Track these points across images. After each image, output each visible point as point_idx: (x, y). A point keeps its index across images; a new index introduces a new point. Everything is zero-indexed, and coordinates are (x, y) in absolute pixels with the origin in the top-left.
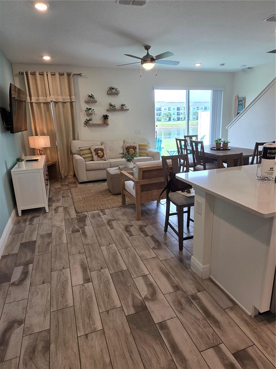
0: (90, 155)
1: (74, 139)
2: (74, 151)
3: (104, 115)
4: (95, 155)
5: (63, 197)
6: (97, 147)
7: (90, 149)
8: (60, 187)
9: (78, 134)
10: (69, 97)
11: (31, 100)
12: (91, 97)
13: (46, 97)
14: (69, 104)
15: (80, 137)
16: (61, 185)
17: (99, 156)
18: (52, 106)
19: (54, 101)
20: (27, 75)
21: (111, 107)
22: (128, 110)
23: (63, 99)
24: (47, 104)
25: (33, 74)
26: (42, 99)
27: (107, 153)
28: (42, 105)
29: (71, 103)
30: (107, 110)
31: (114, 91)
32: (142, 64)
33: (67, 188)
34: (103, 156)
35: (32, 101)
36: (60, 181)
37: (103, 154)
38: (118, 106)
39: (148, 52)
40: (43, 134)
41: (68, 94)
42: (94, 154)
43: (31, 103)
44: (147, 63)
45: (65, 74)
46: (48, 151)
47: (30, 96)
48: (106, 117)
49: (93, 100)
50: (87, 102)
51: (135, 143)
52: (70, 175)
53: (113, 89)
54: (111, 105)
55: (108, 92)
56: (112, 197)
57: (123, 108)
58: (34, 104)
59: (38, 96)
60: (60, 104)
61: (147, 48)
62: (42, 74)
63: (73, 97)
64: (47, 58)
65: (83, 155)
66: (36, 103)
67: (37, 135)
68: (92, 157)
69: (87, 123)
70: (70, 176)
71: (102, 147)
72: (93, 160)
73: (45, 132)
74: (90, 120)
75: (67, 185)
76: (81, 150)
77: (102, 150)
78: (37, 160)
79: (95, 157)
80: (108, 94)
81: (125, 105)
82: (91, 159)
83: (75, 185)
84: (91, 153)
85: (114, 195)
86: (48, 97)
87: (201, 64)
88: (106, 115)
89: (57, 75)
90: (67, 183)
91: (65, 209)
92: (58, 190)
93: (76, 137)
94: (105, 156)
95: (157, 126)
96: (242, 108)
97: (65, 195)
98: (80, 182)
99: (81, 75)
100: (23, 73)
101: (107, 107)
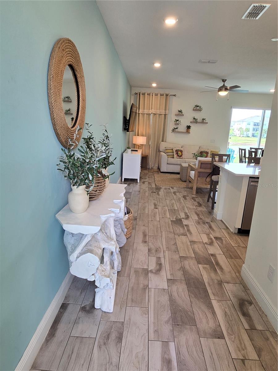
0: (172, 154)
1: (163, 141)
2: (161, 150)
3: (187, 126)
4: (176, 154)
5: (148, 178)
6: (178, 149)
7: (172, 149)
8: (147, 172)
9: (166, 137)
10: (164, 111)
11: (139, 111)
12: (180, 111)
13: (149, 110)
14: (163, 115)
15: (167, 141)
16: (148, 172)
17: (178, 155)
18: (151, 116)
19: (154, 113)
20: (139, 95)
21: (194, 120)
22: (207, 123)
23: (160, 112)
24: (149, 114)
25: (144, 94)
26: (146, 111)
27: (185, 154)
28: (145, 115)
29: (165, 115)
30: (191, 122)
31: (198, 108)
32: (218, 92)
33: (152, 174)
34: (181, 156)
35: (139, 112)
36: (147, 169)
37: (182, 154)
38: (199, 120)
39: (224, 84)
40: (143, 136)
41: (164, 108)
42: (175, 153)
43: (139, 114)
44: (222, 91)
45: (165, 95)
46: (144, 147)
47: (139, 109)
48: (189, 127)
49: (181, 114)
50: (176, 115)
51: (208, 149)
52: (155, 166)
53: (198, 106)
54: (194, 119)
55: (194, 109)
56: (181, 182)
57: (203, 121)
58: (140, 114)
59: (144, 109)
60: (158, 115)
61: (224, 81)
62: (149, 94)
63: (167, 111)
64: (154, 85)
65: (167, 153)
66: (141, 114)
67: (138, 135)
68: (173, 155)
69: (174, 130)
71: (182, 149)
72: (173, 158)
73: (144, 134)
74: (176, 128)
75: (153, 172)
76: (166, 149)
77: (181, 151)
78: (137, 151)
79: (175, 156)
80: (193, 110)
81: (205, 119)
82: (172, 156)
83: (157, 173)
84: (173, 152)
85: (182, 181)
86: (150, 110)
88: (189, 126)
89: (159, 95)
90: (152, 171)
91: (149, 183)
92: (146, 174)
93: (164, 140)
94: (183, 156)
95: (230, 138)
97: (150, 177)
98: (161, 171)
99: (175, 96)
100: (137, 94)
101: (192, 120)
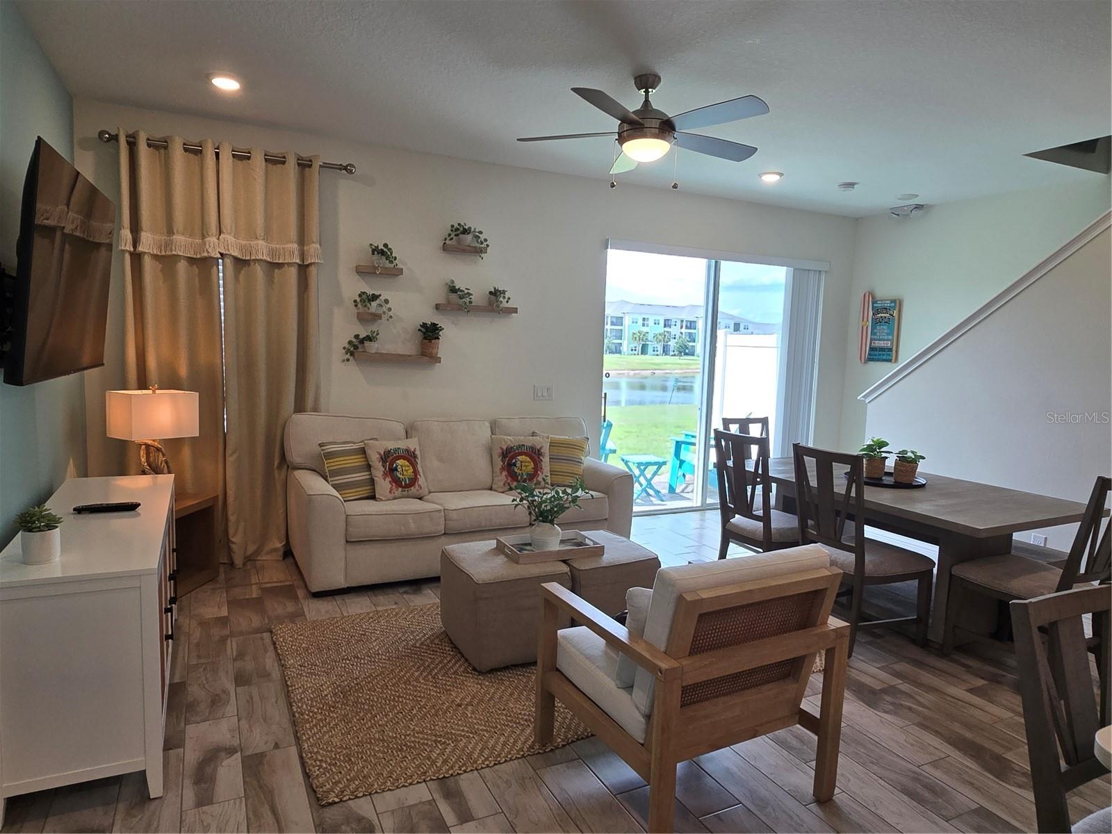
0: (362, 476)
1: (300, 408)
2: (295, 456)
3: (424, 325)
4: (385, 475)
5: (241, 679)
6: (391, 445)
7: (363, 451)
8: (224, 612)
9: (318, 388)
10: (295, 246)
11: (135, 242)
12: (382, 253)
13: (203, 237)
14: (293, 272)
15: (323, 400)
16: (233, 603)
17: (397, 482)
18: (221, 273)
19: (236, 258)
20: (132, 144)
21: (454, 296)
22: (515, 310)
23: (272, 252)
24: (203, 264)
25: (160, 146)
26: (183, 244)
27: (430, 469)
28: (182, 266)
29: (303, 269)
30: (437, 307)
31: (468, 238)
32: (622, 139)
33: (256, 621)
34: (413, 481)
35: (140, 249)
36: (222, 576)
37: (415, 472)
38: (478, 294)
39: (647, 101)
40: (172, 383)
41: (293, 232)
42: (379, 470)
43: (137, 257)
44: (644, 136)
45: (292, 163)
46: (186, 452)
47: (136, 229)
48: (430, 332)
49: (388, 265)
50: (363, 272)
51: (534, 434)
52: (267, 549)
53: (466, 231)
54: (453, 290)
55: (448, 242)
56: (473, 686)
57: (495, 303)
58: (147, 262)
59: (170, 232)
60: (259, 271)
61: (646, 81)
62: (194, 151)
63: (313, 248)
64: (226, 84)
65: (335, 473)
66: (155, 257)
67: (143, 385)
68: (372, 482)
69: (356, 347)
70: (267, 553)
71: (412, 444)
72: (373, 497)
73: (183, 371)
74: (369, 338)
75: (257, 604)
76: (330, 455)
77: (410, 457)
78: (131, 507)
79: (383, 485)
80: (445, 248)
81: (504, 292)
82: (364, 491)
83: (290, 607)
84: (369, 467)
85: (480, 673)
86: (212, 240)
87: (781, 174)
88: (434, 325)
89: (258, 160)
90: (255, 593)
91: (254, 766)
92: (216, 632)
93: (310, 402)
94: (421, 480)
95: (608, 375)
96: (888, 334)
97: (249, 665)
98: (315, 589)
99: (351, 172)
100: (115, 138)
101: (440, 296)
